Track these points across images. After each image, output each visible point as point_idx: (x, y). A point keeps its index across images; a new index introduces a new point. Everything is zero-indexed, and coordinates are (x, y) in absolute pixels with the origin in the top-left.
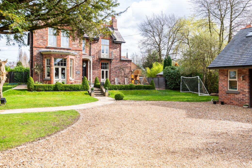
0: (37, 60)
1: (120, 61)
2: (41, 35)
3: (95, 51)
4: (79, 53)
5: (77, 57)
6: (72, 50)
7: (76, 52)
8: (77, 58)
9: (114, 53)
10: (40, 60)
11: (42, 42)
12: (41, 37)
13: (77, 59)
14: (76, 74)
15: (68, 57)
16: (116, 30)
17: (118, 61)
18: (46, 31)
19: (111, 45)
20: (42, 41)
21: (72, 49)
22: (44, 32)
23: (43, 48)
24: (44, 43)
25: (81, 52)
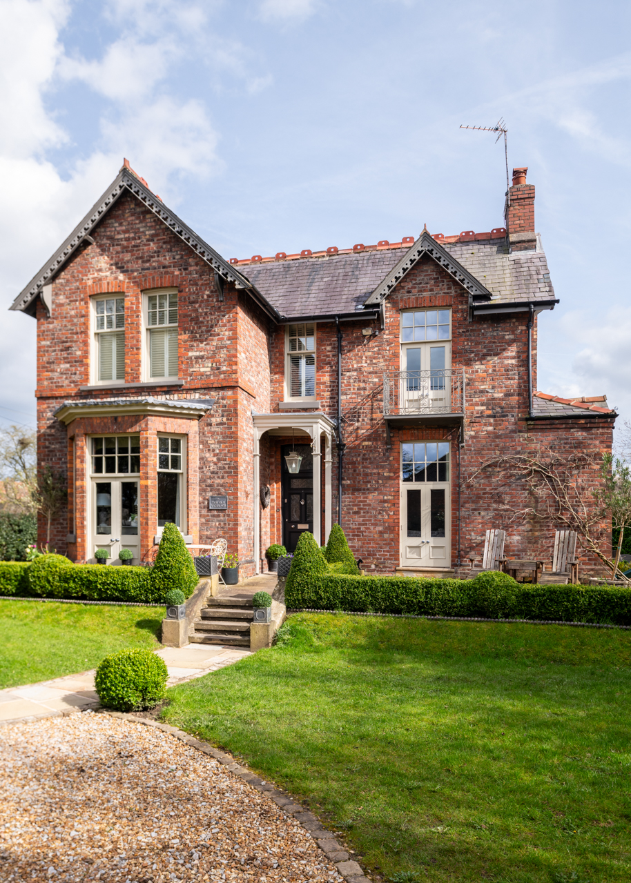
0: (48, 455)
1: (523, 424)
2: (64, 342)
3: (362, 385)
4: (223, 398)
5: (214, 420)
6: (188, 390)
7: (207, 397)
8: (214, 429)
9: (483, 381)
10: (61, 451)
11: (67, 370)
12: (62, 350)
13: (213, 433)
14: (210, 510)
15: (144, 426)
16: (526, 249)
17: (510, 427)
18: (82, 320)
19: (460, 335)
20: (68, 365)
21: (188, 386)
22: (72, 325)
23: (71, 396)
24: (75, 374)
25: (230, 393)
